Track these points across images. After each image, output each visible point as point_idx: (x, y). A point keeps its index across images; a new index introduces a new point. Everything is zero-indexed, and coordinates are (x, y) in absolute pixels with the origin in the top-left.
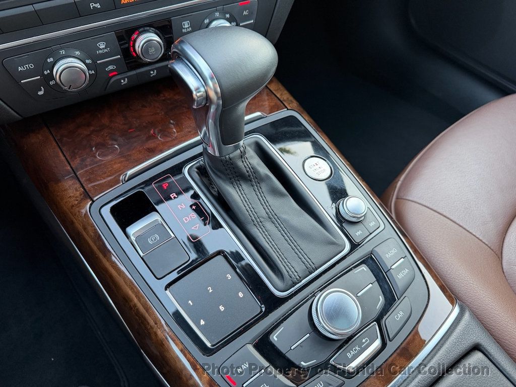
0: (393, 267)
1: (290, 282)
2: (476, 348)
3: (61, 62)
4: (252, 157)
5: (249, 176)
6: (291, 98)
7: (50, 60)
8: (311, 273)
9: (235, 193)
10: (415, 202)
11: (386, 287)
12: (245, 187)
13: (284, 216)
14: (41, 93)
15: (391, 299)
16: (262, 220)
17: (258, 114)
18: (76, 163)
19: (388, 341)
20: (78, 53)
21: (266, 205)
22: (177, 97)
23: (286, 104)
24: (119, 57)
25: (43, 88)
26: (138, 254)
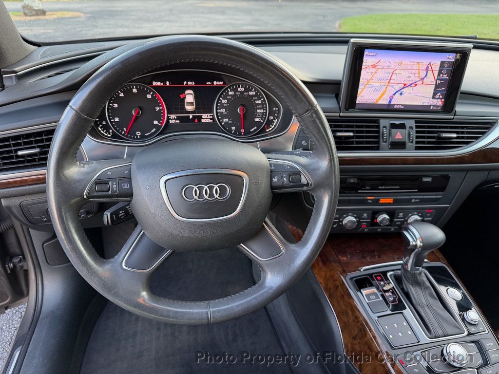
1: (434, 336)
3: (348, 217)
5: (421, 284)
6: (444, 258)
7: (345, 216)
8: (445, 336)
9: (413, 291)
12: (418, 289)
13: (435, 308)
16: (424, 305)
20: (355, 215)
21: (427, 300)
23: (441, 260)
24: (369, 220)
25: (336, 225)
26: (365, 301)
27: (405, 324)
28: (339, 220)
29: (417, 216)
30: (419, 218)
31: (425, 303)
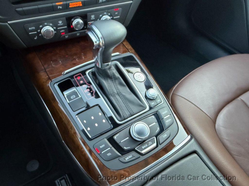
0: (165, 118)
1: (123, 119)
2: (195, 152)
3: (45, 27)
4: (113, 70)
5: (112, 77)
6: (132, 48)
7: (41, 26)
8: (132, 116)
9: (106, 83)
10: (180, 96)
11: (161, 125)
12: (109, 81)
13: (124, 94)
14: (36, 38)
15: (162, 129)
16: (115, 94)
17: (118, 53)
18: (46, 66)
19: (159, 145)
20: (51, 24)
21: (117, 89)
22: (86, 44)
23: (129, 50)
24: (66, 27)
25: (36, 37)
26: (67, 102)
27: (100, 114)
28: (37, 32)
29: (107, 16)
30: (109, 18)
31: (116, 92)
